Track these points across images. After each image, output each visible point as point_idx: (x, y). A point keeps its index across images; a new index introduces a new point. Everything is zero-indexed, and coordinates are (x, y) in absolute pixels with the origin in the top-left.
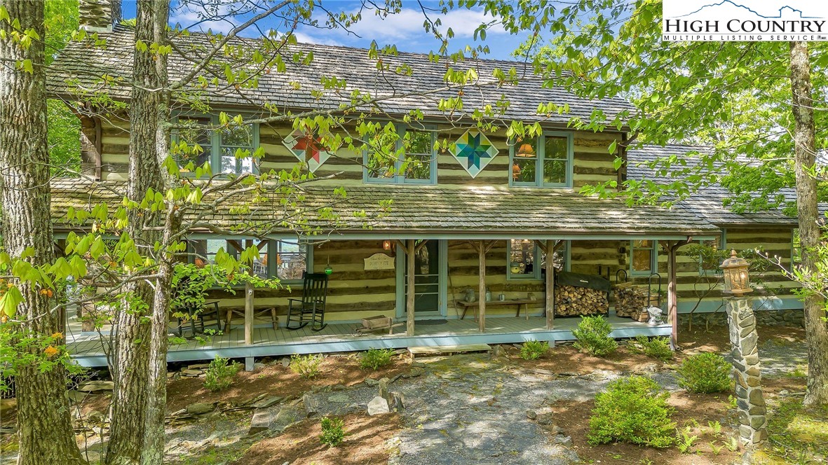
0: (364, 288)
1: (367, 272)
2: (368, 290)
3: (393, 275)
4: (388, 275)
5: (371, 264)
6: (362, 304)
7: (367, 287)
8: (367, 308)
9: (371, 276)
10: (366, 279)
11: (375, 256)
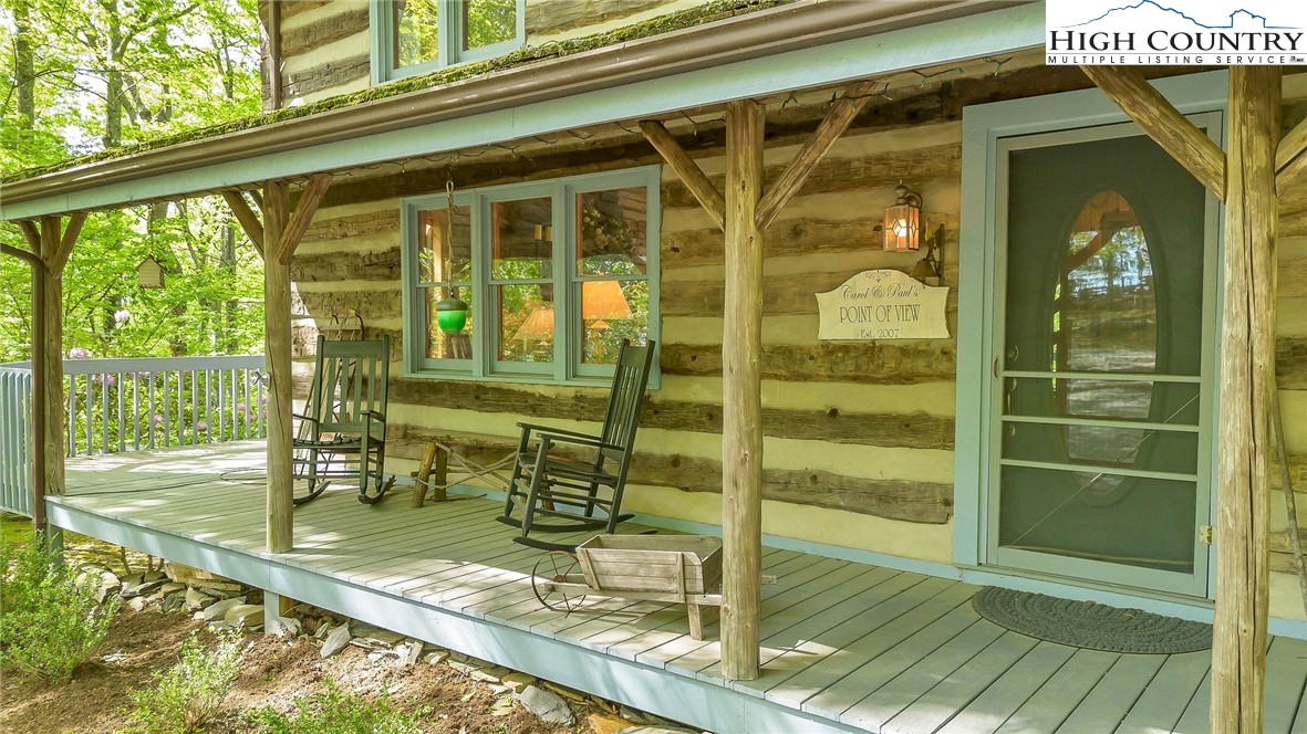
0: (820, 413)
1: (834, 351)
2: (836, 425)
3: (944, 366)
4: (920, 365)
5: (845, 315)
6: (814, 478)
7: (834, 412)
8: (836, 499)
9: (848, 367)
10: (832, 378)
11: (862, 282)
